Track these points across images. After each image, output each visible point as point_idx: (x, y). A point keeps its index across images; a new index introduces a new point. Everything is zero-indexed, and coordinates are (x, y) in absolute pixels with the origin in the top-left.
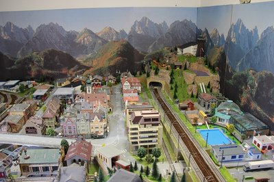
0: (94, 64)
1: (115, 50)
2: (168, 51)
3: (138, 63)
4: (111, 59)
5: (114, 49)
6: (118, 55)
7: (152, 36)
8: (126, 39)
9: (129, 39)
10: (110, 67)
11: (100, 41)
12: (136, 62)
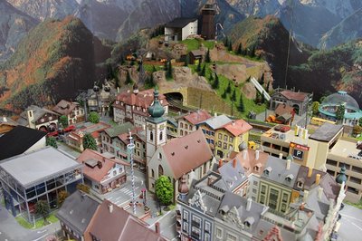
0: (11, 81)
1: (56, 41)
2: (147, 36)
3: (102, 64)
4: (49, 63)
5: (54, 39)
6: (64, 53)
7: (123, 8)
8: (77, 14)
9: (83, 14)
10: (49, 84)
11: (18, 21)
12: (97, 65)
